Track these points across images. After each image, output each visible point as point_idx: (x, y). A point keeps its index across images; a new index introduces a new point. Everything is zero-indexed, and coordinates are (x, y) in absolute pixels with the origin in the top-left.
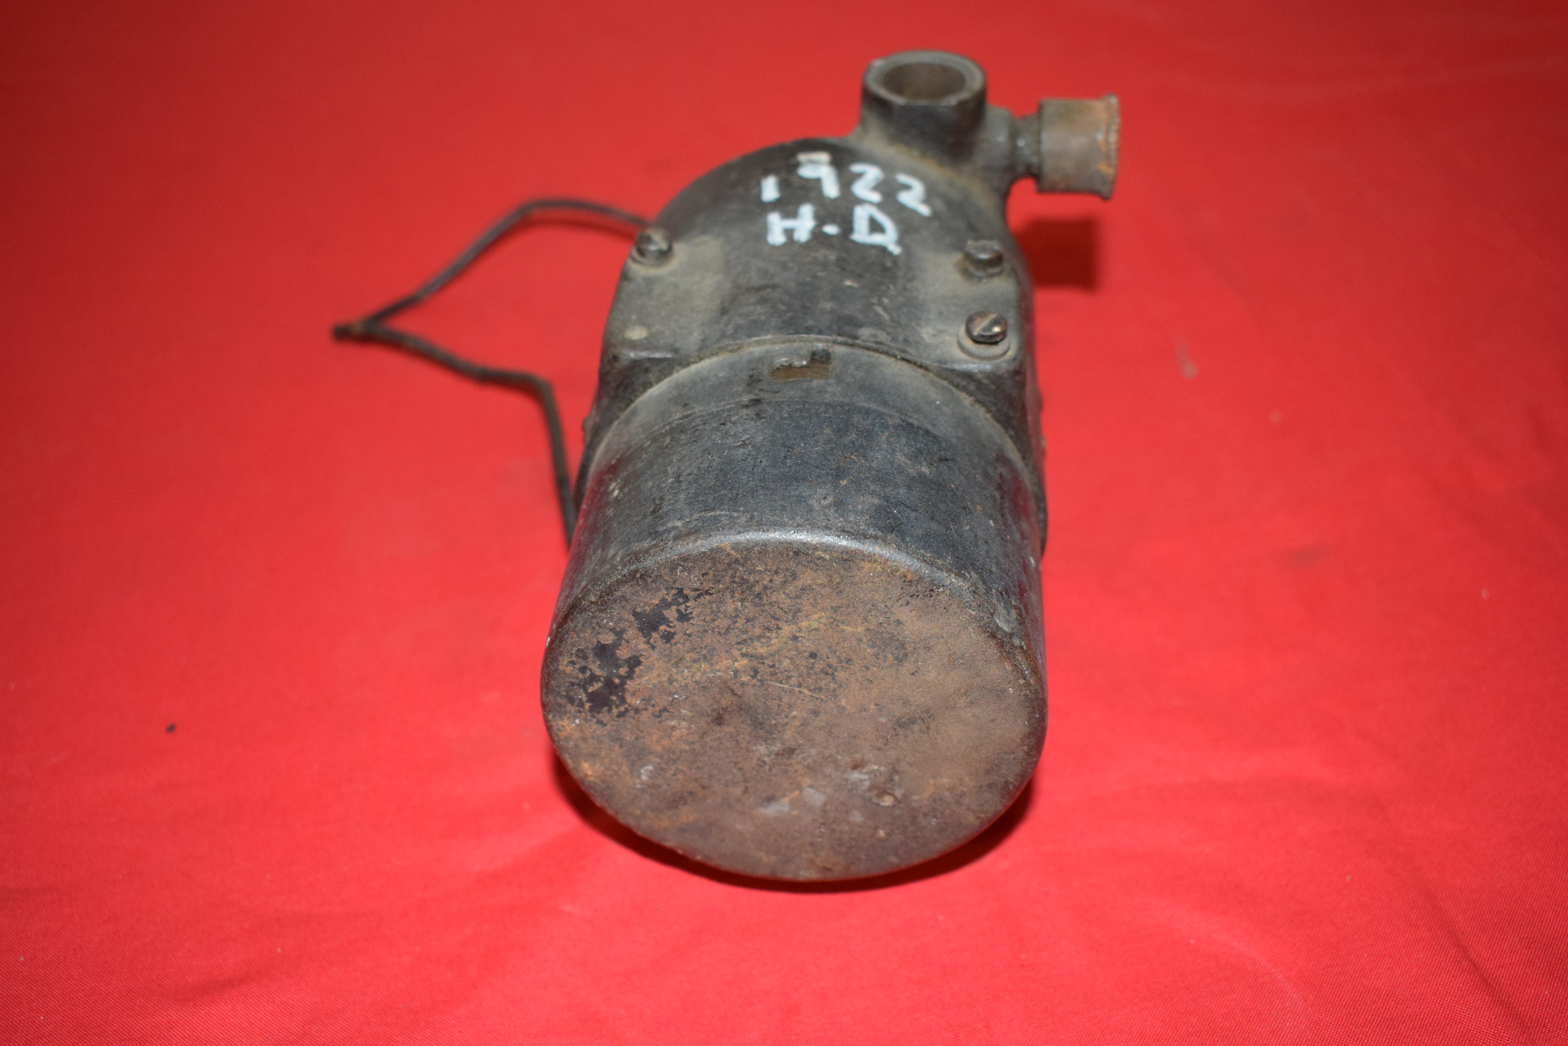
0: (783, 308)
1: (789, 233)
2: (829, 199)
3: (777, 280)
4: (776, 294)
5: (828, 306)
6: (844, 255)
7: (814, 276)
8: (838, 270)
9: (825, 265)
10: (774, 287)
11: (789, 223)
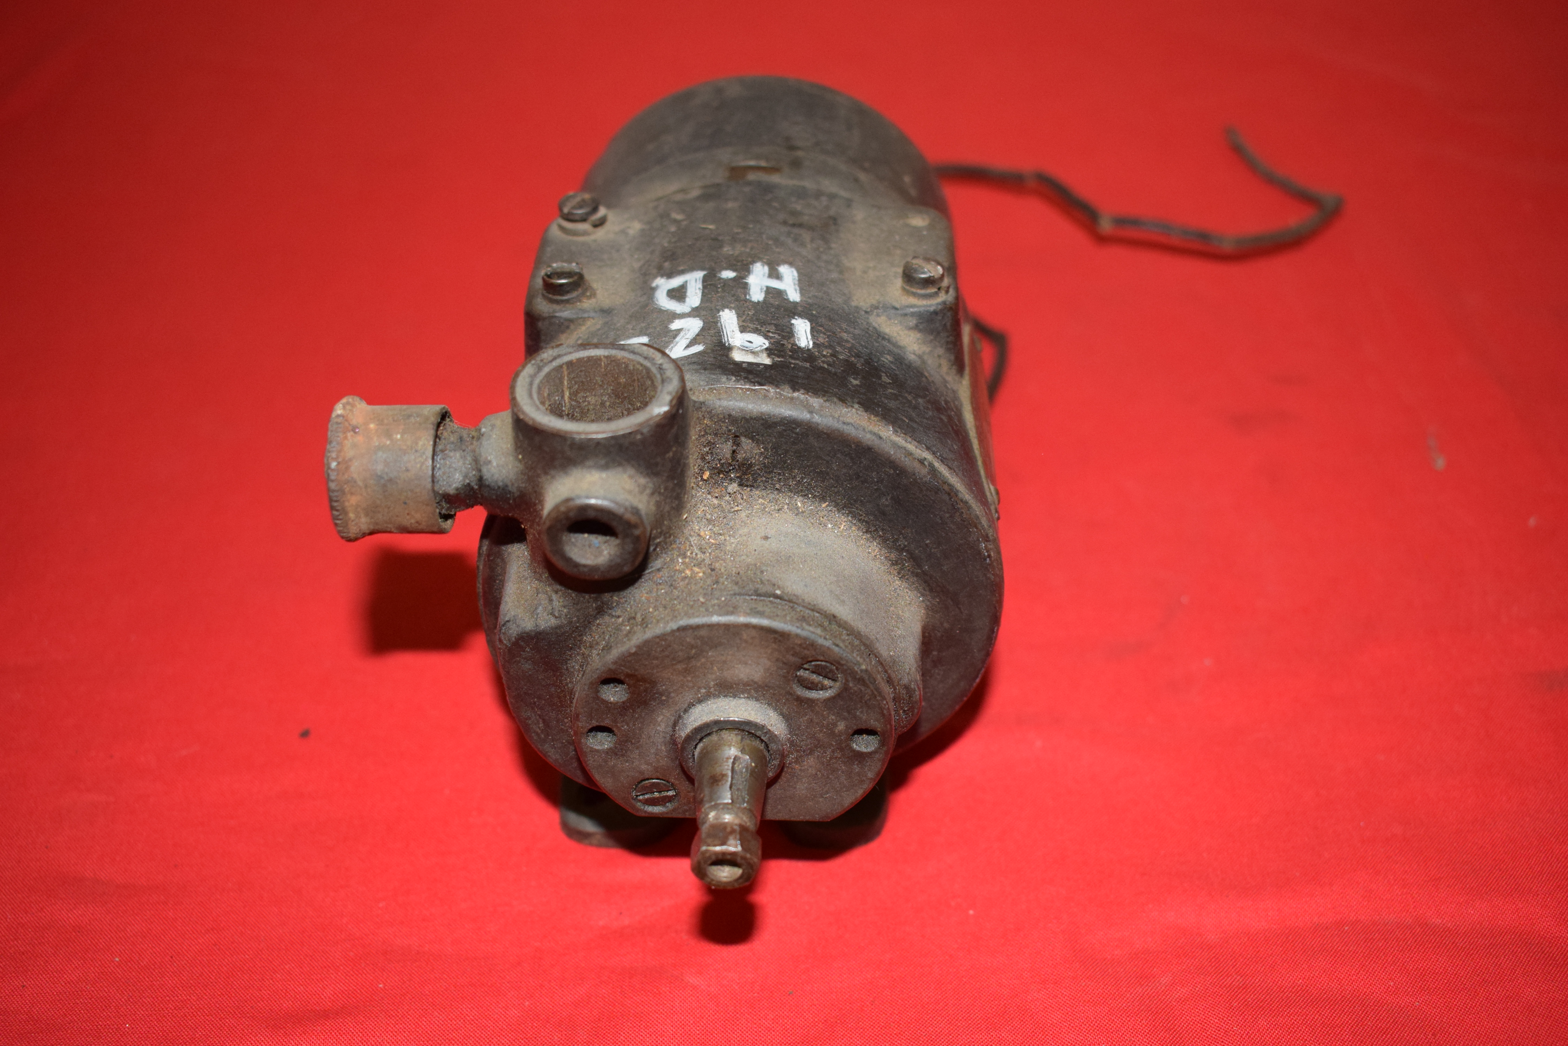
0: (775, 204)
1: (774, 274)
2: (730, 309)
3: (785, 229)
4: (781, 216)
5: (730, 205)
6: (714, 253)
7: (744, 228)
8: (720, 238)
9: (734, 240)
10: (785, 223)
11: (775, 284)
